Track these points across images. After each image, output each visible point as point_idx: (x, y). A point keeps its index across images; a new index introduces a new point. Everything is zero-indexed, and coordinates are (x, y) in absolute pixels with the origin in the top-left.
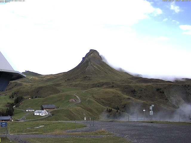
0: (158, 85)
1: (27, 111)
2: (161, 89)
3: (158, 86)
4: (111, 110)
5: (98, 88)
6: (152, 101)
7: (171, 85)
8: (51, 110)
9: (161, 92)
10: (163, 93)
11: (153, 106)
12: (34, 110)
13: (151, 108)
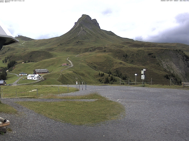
0: (149, 49)
1: (20, 75)
2: (152, 54)
3: (150, 51)
4: (103, 74)
5: (90, 53)
6: (144, 65)
7: (162, 49)
8: (44, 75)
9: (152, 57)
10: (155, 57)
11: (145, 70)
12: (27, 75)
13: (142, 72)
